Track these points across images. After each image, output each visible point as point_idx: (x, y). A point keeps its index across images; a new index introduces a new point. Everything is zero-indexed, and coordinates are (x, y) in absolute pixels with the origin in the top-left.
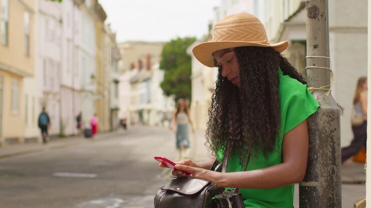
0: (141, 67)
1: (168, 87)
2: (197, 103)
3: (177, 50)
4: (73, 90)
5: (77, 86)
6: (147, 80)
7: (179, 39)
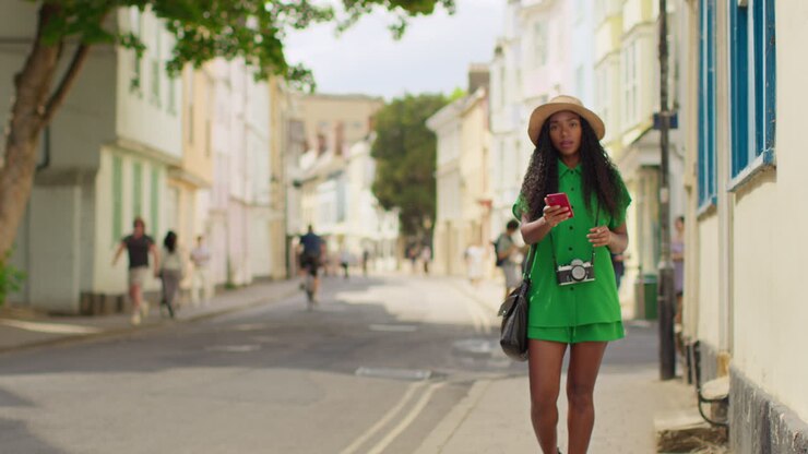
0: (322, 150)
1: (389, 192)
2: (448, 224)
3: (406, 120)
4: (243, 204)
5: (248, 199)
6: (335, 175)
7: (410, 98)
